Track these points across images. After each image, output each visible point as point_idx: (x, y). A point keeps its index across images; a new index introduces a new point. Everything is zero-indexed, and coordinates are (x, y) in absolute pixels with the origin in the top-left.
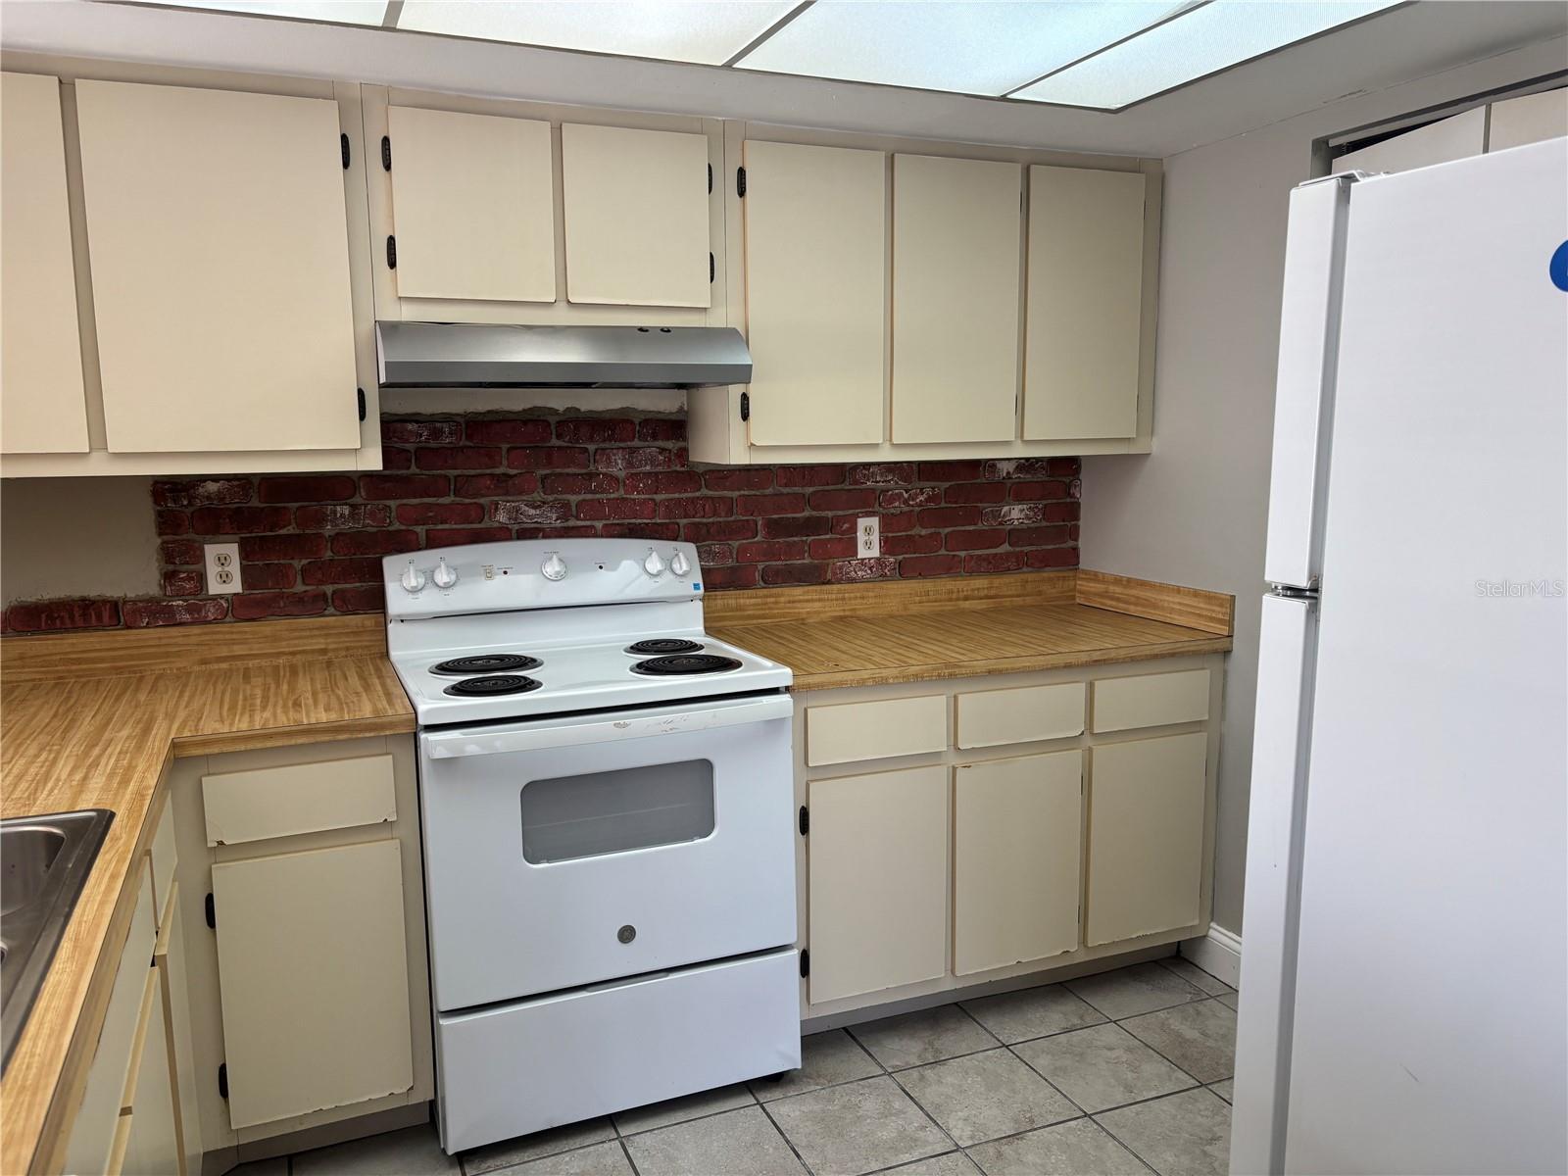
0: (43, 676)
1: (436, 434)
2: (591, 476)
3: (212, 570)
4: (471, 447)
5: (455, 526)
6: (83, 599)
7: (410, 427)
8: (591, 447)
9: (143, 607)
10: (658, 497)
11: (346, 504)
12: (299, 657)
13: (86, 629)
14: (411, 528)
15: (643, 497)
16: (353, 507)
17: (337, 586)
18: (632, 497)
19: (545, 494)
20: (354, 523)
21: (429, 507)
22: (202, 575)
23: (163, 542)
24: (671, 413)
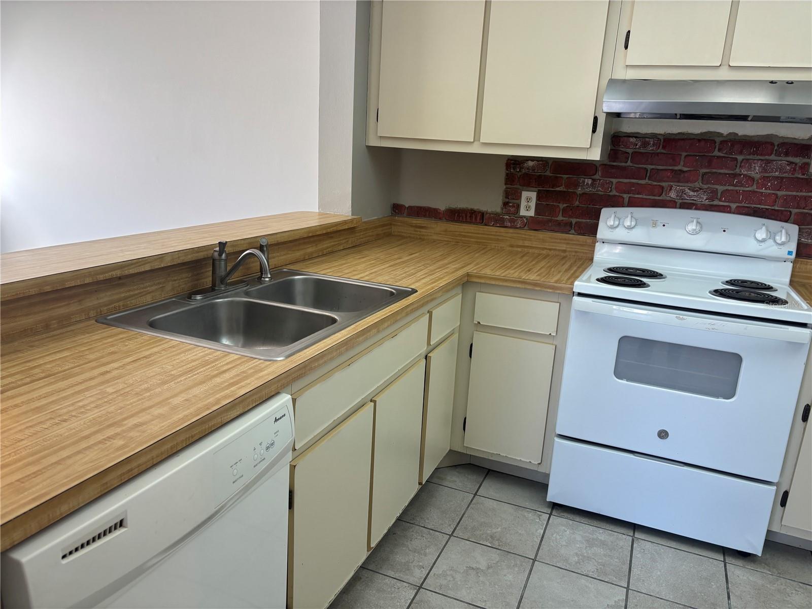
0: (451, 240)
1: (645, 144)
2: (735, 176)
3: (523, 204)
4: (665, 154)
5: (645, 197)
6: (472, 210)
7: (632, 140)
8: (740, 158)
9: (493, 217)
10: (780, 193)
11: (590, 178)
12: (552, 251)
13: (470, 223)
14: (621, 195)
15: (769, 191)
16: (594, 180)
17: (578, 220)
18: (761, 191)
19: (703, 184)
20: (592, 189)
21: (633, 184)
22: (519, 205)
23: (506, 188)
24: (803, 140)
